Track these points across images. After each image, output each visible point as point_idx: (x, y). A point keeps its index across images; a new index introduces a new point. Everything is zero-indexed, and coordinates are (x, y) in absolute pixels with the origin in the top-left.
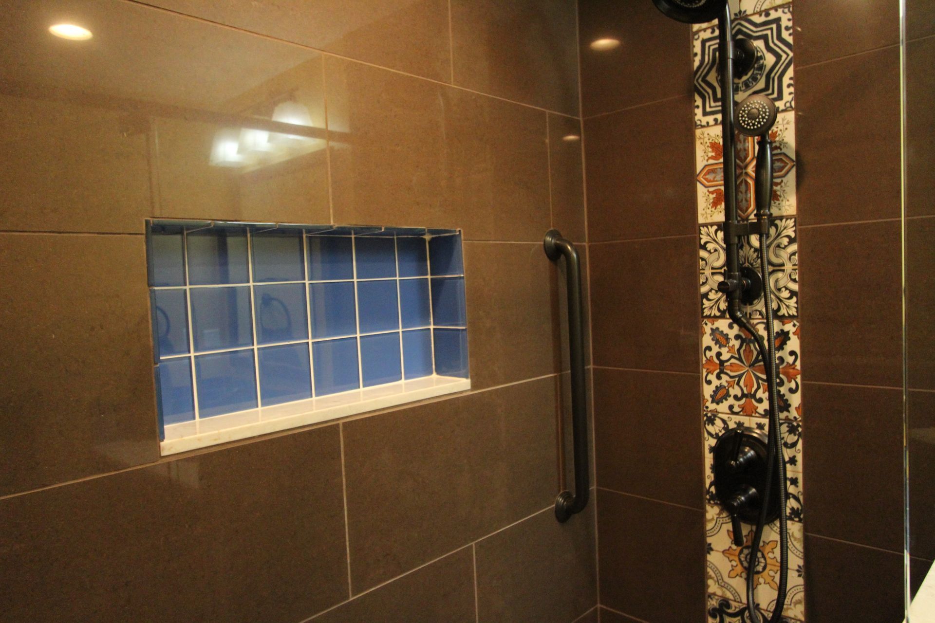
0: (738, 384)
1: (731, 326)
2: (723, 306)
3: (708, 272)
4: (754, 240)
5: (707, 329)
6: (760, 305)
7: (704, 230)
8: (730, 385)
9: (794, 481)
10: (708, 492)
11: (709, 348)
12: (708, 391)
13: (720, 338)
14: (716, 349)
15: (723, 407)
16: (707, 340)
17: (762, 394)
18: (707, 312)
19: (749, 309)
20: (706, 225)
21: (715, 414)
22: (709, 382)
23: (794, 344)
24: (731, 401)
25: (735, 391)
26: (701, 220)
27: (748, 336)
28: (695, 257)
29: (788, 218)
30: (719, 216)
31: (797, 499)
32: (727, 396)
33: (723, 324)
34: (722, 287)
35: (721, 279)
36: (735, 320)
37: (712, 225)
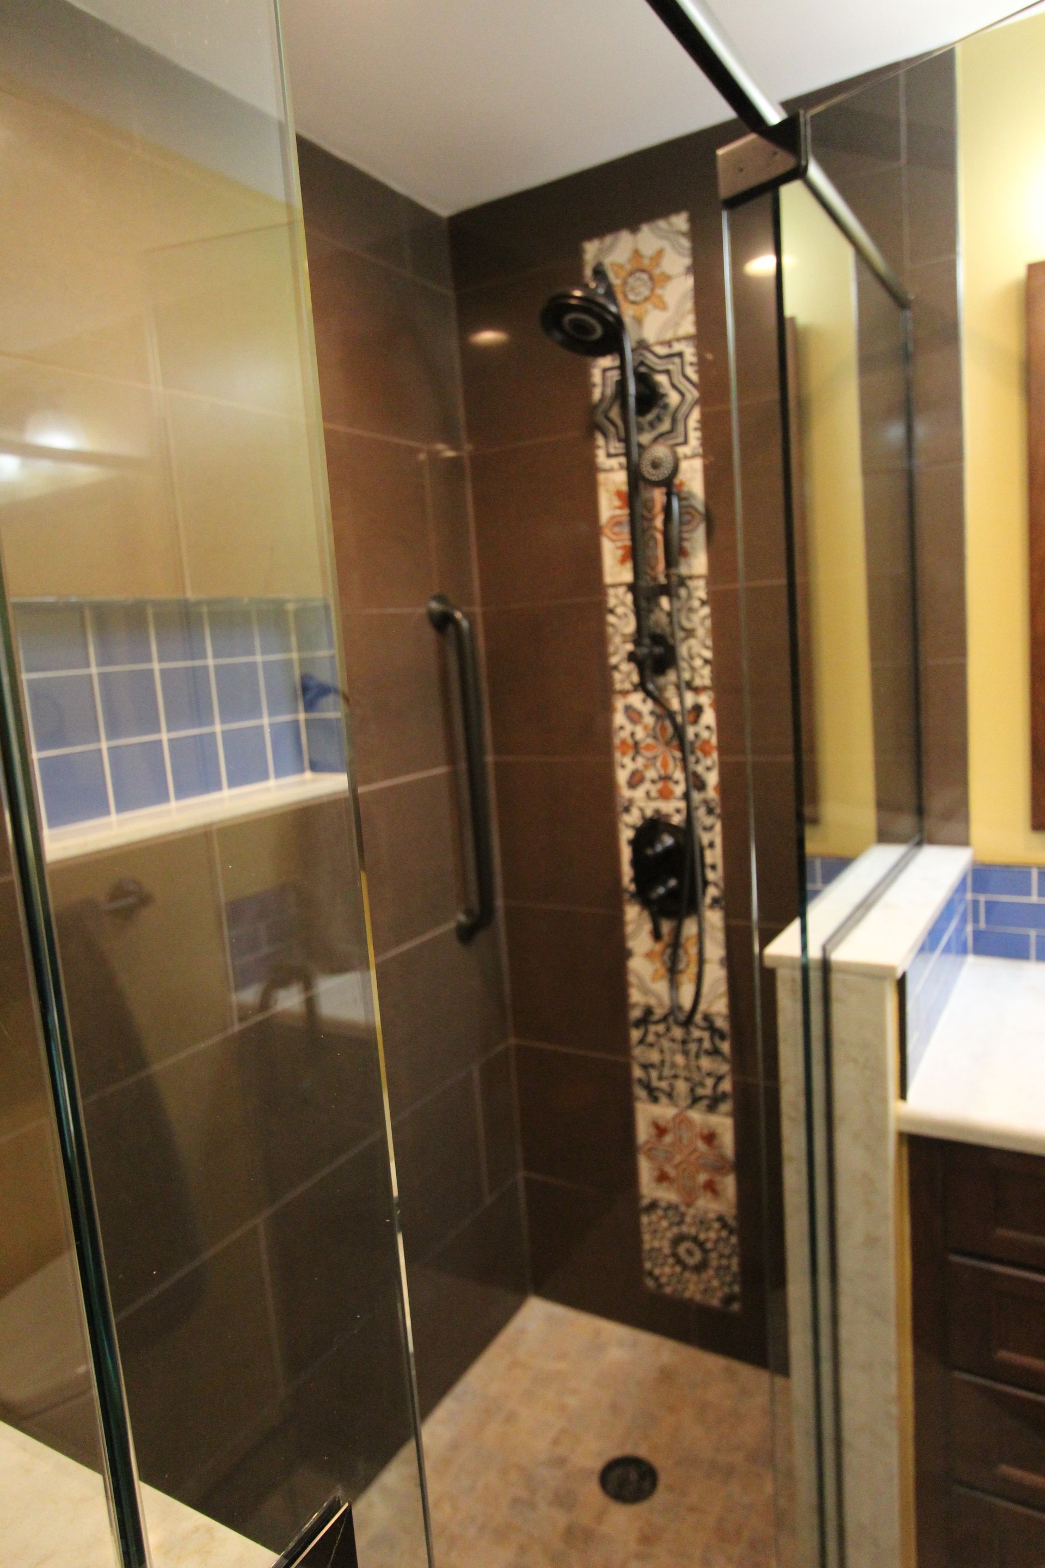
0: (654, 765)
1: (644, 701)
2: (635, 678)
3: (617, 640)
4: (665, 602)
5: (619, 703)
6: (671, 676)
7: (611, 592)
8: (646, 767)
9: (713, 867)
10: (626, 890)
11: (622, 728)
12: (622, 776)
13: (633, 715)
14: (629, 727)
15: (639, 793)
16: (619, 718)
17: (679, 775)
18: (618, 686)
19: (661, 680)
20: (614, 586)
21: (631, 801)
22: (623, 766)
23: (709, 717)
24: (647, 786)
25: (651, 774)
26: (608, 579)
27: (664, 712)
28: (602, 623)
29: (699, 577)
30: (627, 575)
31: (716, 885)
32: (642, 780)
33: (636, 699)
34: (632, 657)
35: (630, 647)
36: (649, 694)
37: (620, 585)
